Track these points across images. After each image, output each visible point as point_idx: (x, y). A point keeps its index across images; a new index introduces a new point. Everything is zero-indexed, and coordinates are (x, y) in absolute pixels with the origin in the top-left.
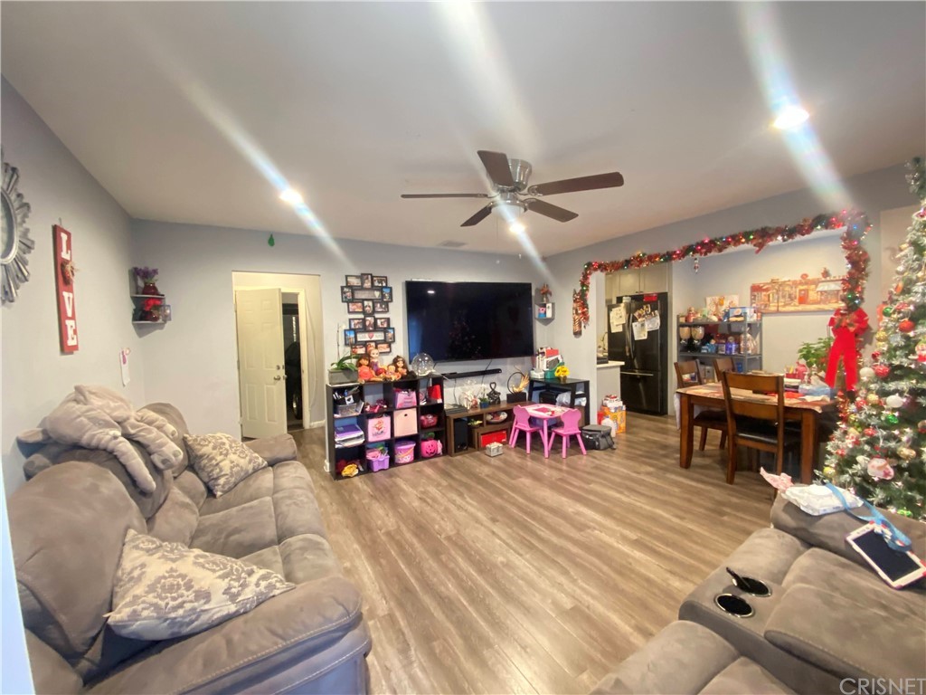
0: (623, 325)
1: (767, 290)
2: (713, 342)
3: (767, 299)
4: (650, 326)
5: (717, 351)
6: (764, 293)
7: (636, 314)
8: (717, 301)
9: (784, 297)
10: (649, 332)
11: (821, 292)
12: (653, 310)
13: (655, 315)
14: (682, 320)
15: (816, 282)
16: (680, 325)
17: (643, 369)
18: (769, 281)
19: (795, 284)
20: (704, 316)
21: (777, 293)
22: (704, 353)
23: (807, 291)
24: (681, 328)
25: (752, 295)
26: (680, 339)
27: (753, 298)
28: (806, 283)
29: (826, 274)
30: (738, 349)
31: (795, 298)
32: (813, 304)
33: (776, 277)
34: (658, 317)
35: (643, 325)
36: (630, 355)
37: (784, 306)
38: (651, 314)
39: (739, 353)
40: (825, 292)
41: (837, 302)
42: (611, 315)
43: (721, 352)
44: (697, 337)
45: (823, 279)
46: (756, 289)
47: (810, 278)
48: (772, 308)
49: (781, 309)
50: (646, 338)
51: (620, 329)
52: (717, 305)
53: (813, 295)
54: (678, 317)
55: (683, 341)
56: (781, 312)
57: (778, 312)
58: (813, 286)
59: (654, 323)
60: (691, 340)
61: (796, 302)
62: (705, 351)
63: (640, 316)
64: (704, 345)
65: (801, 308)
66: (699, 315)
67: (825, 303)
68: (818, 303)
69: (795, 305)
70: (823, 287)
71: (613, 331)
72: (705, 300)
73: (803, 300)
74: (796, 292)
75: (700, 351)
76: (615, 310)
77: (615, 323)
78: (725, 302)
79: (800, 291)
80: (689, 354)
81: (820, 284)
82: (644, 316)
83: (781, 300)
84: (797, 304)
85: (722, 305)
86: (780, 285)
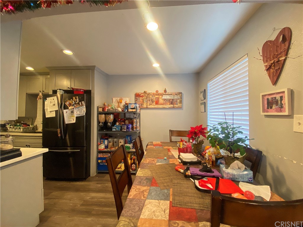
0: (56, 111)
1: (142, 96)
2: (117, 124)
3: (142, 101)
4: (78, 112)
5: (121, 130)
6: (141, 98)
7: (67, 103)
8: (119, 100)
9: (149, 100)
10: (76, 117)
11: (164, 99)
12: (80, 101)
13: (82, 105)
14: (101, 110)
15: (162, 95)
16: (99, 113)
17: (73, 146)
18: (143, 92)
19: (154, 95)
20: (112, 108)
21: (147, 99)
22: (114, 131)
23: (158, 98)
24: (99, 115)
25: (135, 98)
26: (99, 122)
27: (136, 100)
28: (158, 95)
29: (165, 91)
30: (133, 128)
31: (154, 101)
32: (161, 105)
33: (145, 90)
34: (85, 107)
35: (72, 112)
36: (61, 136)
37: (150, 105)
38: (79, 103)
39: (133, 130)
40: (165, 99)
41: (170, 105)
42: (46, 103)
43: (124, 130)
44: (110, 121)
45: (165, 93)
46: (137, 96)
47: (160, 92)
48: (145, 106)
49: (149, 107)
50: (74, 122)
51: (53, 115)
52: (118, 103)
53: (161, 101)
54: (98, 108)
55: (101, 124)
56: (148, 108)
57: (147, 108)
58: (161, 96)
59: (81, 111)
60: (106, 123)
61: (154, 103)
62: (115, 130)
63: (70, 105)
64: (113, 126)
65: (156, 106)
66: (110, 108)
67: (165, 105)
68: (163, 104)
69: (154, 105)
70: (165, 97)
71: (48, 116)
72: (112, 99)
73: (157, 103)
74: (154, 98)
75: (112, 130)
76: (49, 100)
77: (49, 110)
78: (123, 101)
79: (156, 98)
80: (105, 132)
81: (164, 96)
82: (73, 105)
83: (148, 102)
84: (155, 104)
85: (121, 103)
86: (148, 95)
